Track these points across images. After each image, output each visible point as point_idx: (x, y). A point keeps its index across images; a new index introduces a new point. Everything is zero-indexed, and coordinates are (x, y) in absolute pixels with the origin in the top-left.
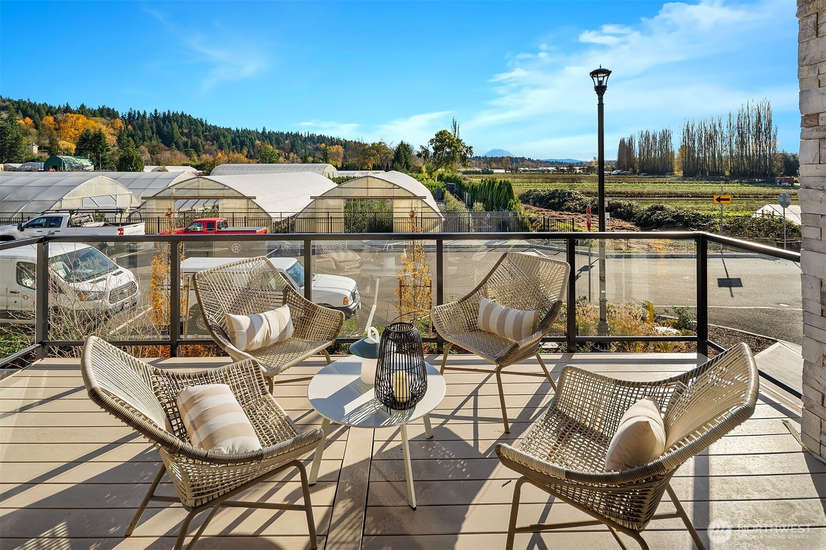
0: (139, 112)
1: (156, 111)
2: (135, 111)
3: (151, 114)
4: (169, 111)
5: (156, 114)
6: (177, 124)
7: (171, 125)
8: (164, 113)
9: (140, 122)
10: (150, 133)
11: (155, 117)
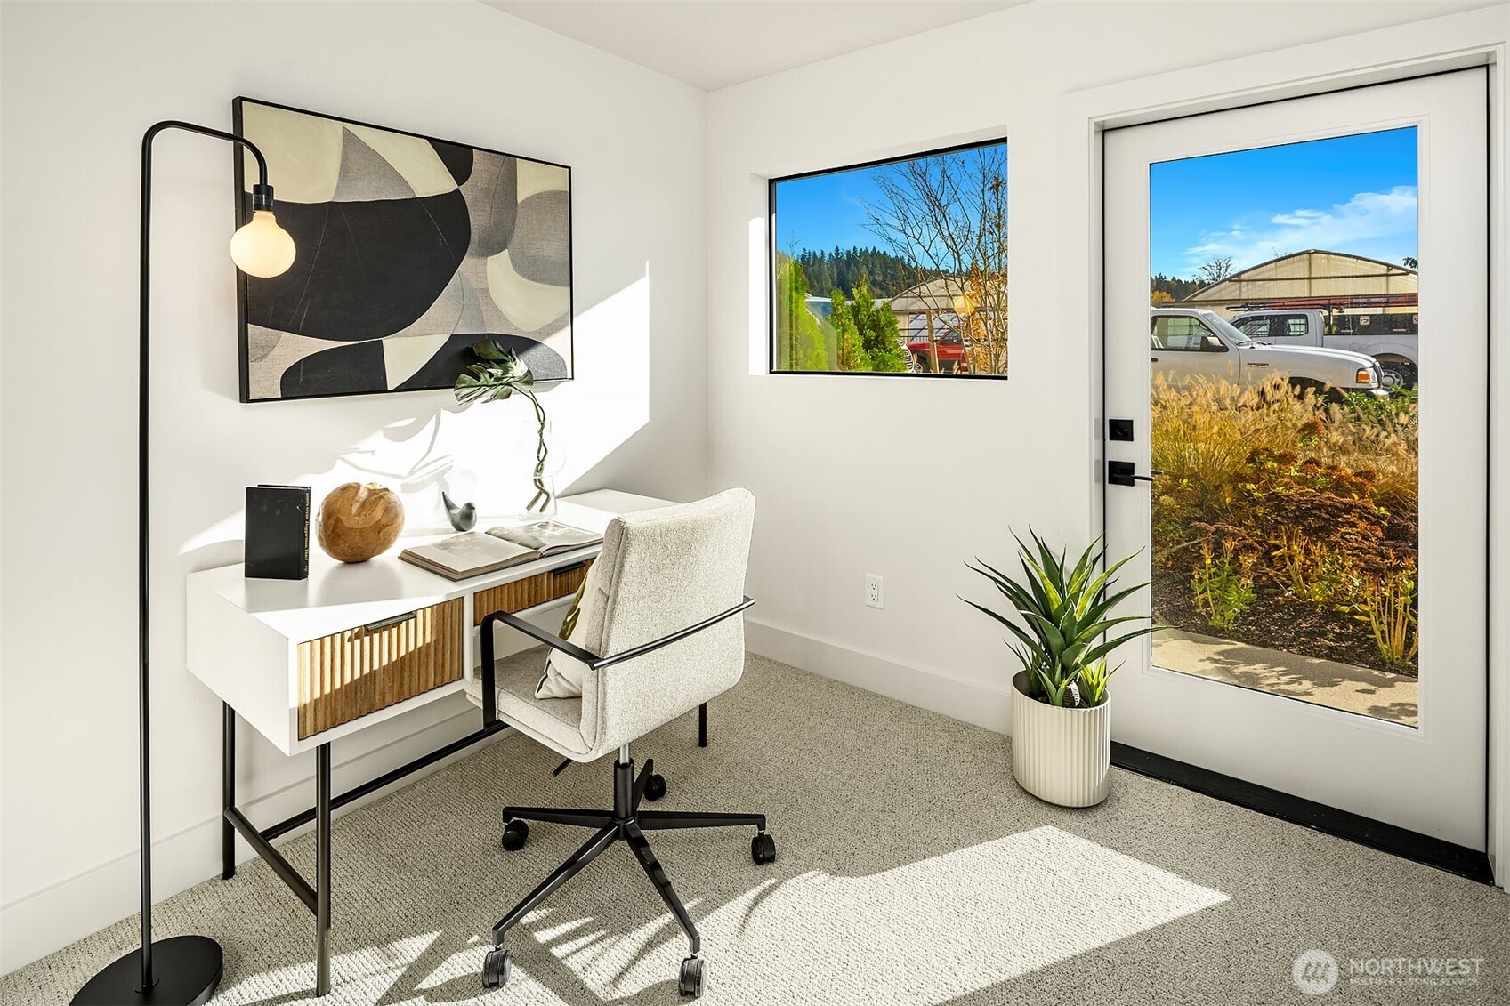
0: (814, 253)
1: (837, 249)
2: (809, 253)
3: (830, 255)
4: (855, 248)
5: (837, 254)
6: (867, 266)
7: (858, 270)
8: (849, 252)
9: (816, 268)
10: (830, 284)
11: (837, 258)
